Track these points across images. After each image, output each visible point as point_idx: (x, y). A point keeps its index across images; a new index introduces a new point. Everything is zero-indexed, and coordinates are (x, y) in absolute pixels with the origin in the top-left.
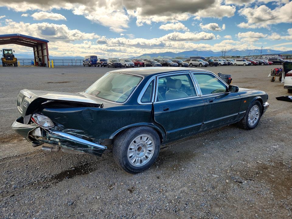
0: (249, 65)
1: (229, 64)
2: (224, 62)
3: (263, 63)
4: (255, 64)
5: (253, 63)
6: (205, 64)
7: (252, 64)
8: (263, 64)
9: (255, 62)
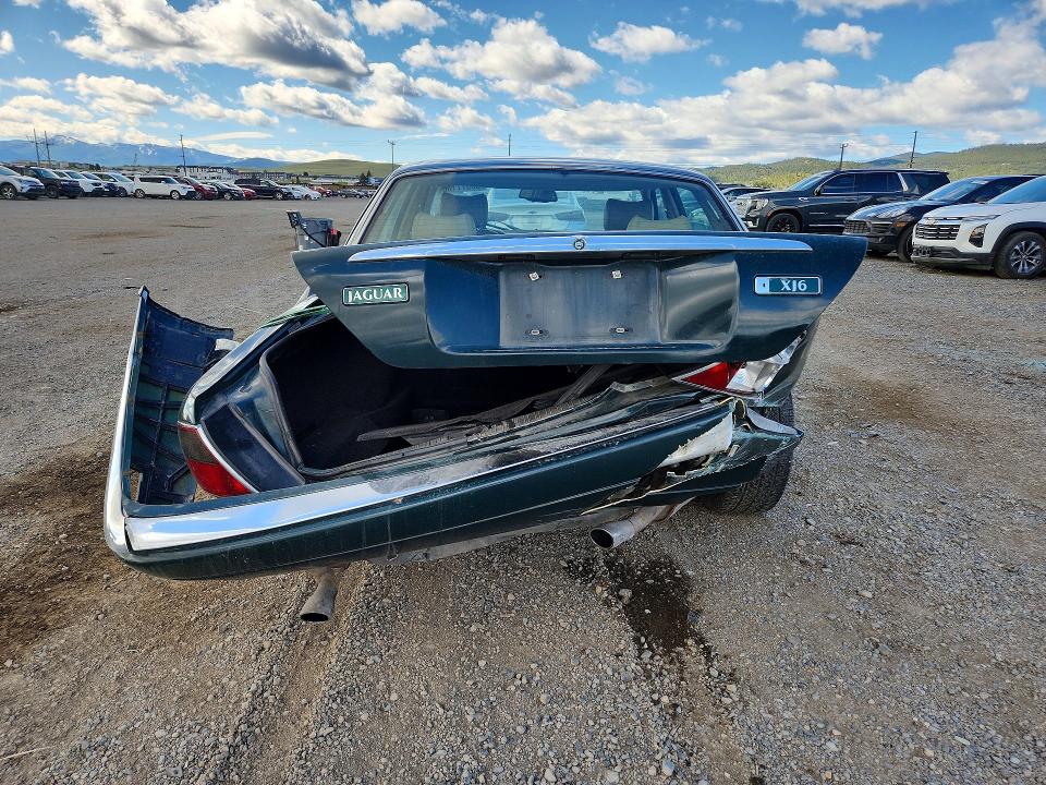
0: (190, 196)
1: (114, 192)
2: (95, 184)
3: (228, 191)
4: (208, 196)
5: (199, 189)
6: (27, 188)
7: (199, 195)
8: (227, 196)
9: (206, 187)
